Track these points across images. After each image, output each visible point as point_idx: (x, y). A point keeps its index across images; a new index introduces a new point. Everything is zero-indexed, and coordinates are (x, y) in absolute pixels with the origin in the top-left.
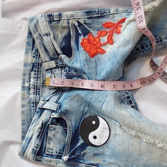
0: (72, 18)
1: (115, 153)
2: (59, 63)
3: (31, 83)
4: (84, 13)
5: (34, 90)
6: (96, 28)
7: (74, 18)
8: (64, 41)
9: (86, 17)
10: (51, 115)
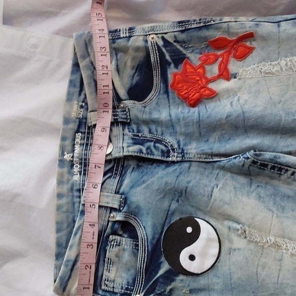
0: (152, 32)
1: (232, 284)
2: (120, 115)
3: (76, 155)
4: (175, 23)
5: (81, 166)
6: (197, 49)
7: (156, 32)
8: (137, 74)
9: (178, 29)
10: (109, 217)
